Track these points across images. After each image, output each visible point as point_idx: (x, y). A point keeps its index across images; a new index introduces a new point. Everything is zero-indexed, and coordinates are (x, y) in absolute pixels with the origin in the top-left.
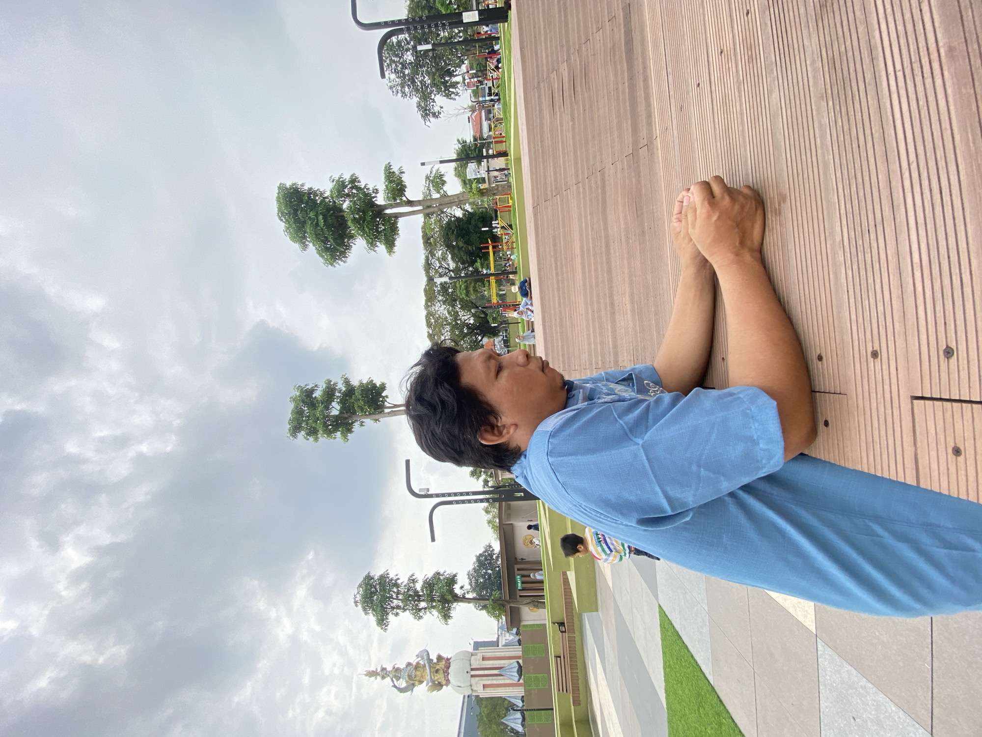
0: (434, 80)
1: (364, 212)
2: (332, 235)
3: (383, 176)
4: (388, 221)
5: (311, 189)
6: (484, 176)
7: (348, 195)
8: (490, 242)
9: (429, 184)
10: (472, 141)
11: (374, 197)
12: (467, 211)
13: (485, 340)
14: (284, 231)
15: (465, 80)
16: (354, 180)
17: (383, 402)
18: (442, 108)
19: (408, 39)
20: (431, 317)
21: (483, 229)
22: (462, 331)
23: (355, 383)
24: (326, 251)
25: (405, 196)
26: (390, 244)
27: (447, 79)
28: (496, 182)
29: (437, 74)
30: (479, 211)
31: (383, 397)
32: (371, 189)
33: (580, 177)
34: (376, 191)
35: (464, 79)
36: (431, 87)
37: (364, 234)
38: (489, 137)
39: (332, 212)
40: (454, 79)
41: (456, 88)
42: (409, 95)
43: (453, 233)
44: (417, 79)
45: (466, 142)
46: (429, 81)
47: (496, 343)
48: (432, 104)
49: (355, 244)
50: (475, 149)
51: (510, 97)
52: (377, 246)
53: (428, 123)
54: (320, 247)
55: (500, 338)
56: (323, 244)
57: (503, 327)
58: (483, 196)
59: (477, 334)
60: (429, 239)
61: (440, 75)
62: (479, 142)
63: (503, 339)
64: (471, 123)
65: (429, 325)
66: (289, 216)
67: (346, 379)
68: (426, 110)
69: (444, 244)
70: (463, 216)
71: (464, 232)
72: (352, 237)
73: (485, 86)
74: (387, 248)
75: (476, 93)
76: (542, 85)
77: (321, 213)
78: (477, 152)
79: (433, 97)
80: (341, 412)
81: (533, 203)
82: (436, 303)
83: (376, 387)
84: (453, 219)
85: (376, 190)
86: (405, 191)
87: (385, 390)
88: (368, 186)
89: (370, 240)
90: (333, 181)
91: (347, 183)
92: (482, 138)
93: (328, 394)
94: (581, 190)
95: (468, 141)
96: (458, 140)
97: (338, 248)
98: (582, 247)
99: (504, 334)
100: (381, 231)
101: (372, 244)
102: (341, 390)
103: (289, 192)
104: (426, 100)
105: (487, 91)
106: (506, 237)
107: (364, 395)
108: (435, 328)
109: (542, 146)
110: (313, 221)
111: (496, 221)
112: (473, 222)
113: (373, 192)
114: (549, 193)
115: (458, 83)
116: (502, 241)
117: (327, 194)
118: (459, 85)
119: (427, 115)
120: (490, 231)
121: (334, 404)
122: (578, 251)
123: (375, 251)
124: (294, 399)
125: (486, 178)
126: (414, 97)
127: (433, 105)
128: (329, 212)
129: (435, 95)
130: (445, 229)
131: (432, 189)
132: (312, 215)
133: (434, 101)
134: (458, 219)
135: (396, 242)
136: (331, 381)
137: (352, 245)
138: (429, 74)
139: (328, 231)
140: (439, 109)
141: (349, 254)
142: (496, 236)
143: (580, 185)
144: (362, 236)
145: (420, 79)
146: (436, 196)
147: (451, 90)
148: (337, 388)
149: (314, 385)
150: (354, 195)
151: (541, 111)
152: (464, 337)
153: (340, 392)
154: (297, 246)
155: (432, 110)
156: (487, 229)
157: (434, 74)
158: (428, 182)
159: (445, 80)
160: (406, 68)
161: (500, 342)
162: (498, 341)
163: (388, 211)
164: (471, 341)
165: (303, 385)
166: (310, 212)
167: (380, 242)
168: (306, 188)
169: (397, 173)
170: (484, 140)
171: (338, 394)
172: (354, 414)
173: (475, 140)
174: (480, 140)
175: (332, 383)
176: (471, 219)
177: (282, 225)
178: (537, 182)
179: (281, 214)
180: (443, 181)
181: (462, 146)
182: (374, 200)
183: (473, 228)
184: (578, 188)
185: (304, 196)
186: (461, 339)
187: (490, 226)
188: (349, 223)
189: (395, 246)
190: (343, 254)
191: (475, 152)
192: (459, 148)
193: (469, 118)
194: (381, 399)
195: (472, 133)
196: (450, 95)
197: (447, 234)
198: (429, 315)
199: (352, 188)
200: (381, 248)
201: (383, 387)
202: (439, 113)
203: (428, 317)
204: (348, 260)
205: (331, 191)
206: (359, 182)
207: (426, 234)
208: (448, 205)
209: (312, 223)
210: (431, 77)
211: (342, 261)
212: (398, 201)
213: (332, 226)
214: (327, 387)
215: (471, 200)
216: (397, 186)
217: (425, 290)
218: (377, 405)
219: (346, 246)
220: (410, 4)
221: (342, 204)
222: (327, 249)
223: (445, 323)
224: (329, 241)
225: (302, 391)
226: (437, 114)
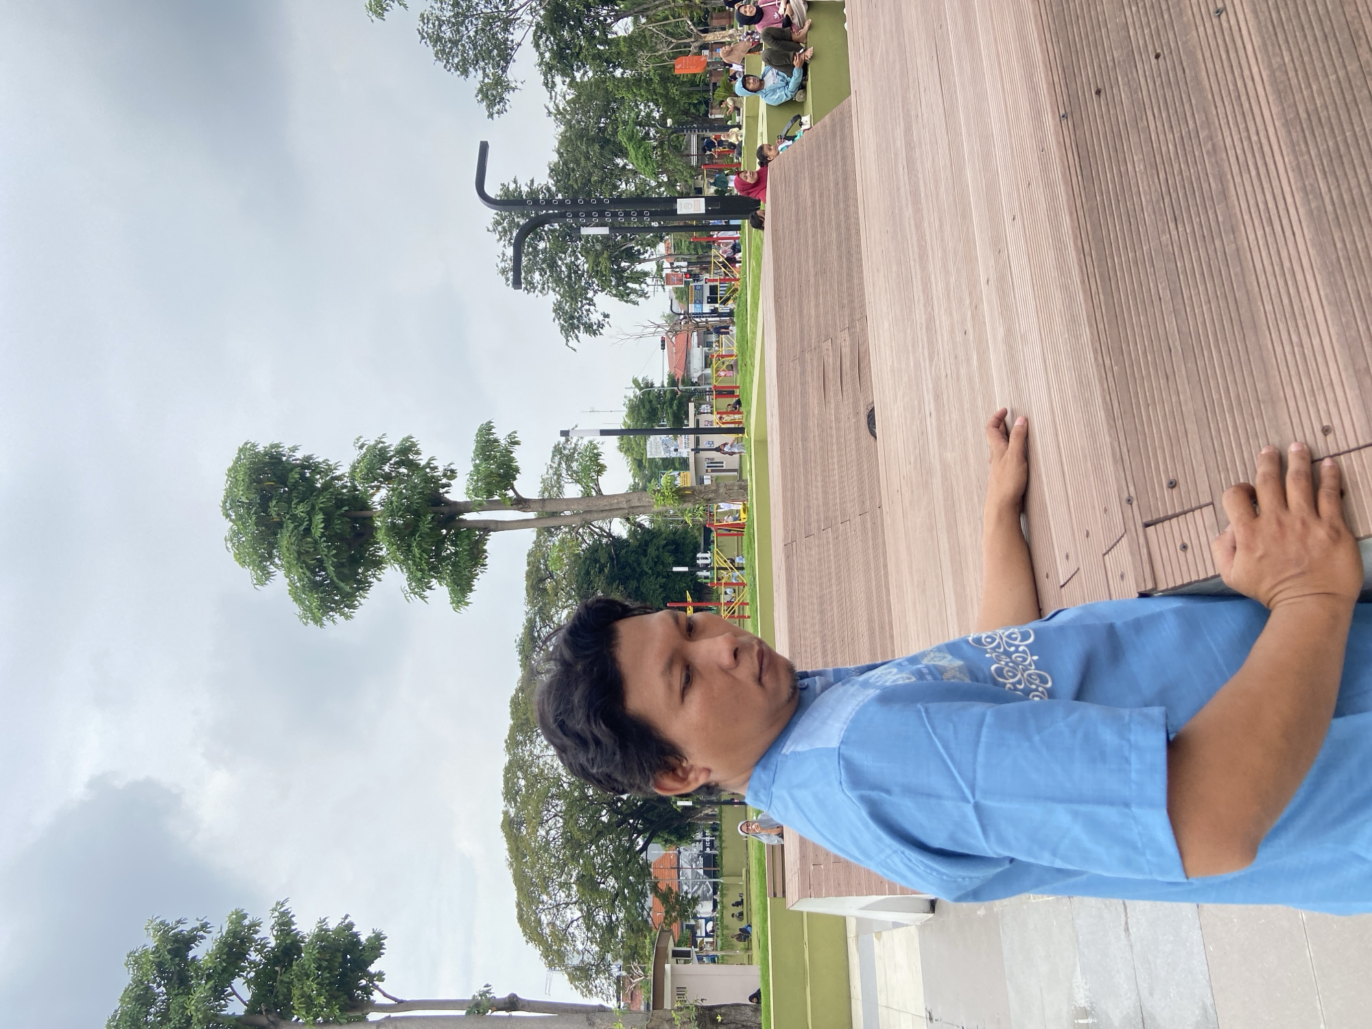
0: (597, 266)
1: (418, 515)
2: (334, 556)
3: (473, 446)
4: (468, 537)
5: (308, 458)
6: (685, 456)
7: (388, 478)
8: (689, 599)
9: (560, 464)
10: (666, 385)
11: (444, 486)
12: (640, 526)
13: (656, 852)
14: (226, 540)
15: (662, 270)
16: (407, 450)
17: (367, 991)
18: (606, 316)
19: (554, 189)
20: (520, 774)
21: (676, 569)
22: (594, 819)
23: (305, 927)
24: (311, 591)
25: (513, 488)
26: (462, 587)
27: (623, 264)
28: (712, 471)
29: (605, 255)
30: (667, 527)
31: (371, 977)
32: (441, 469)
33: (868, 503)
34: (451, 474)
35: (660, 268)
36: (590, 277)
37: (407, 559)
38: (704, 378)
39: (346, 508)
40: (639, 267)
41: (640, 283)
42: (540, 286)
43: (601, 570)
44: (560, 259)
45: (652, 385)
46: (586, 266)
47: (684, 862)
48: (587, 307)
49: (379, 580)
50: (672, 399)
51: (754, 333)
52: (430, 588)
53: (573, 343)
54: (300, 580)
55: (696, 849)
56: (308, 574)
57: (708, 817)
58: (685, 502)
59: (634, 829)
60: (542, 580)
61: (610, 258)
62: (681, 387)
63: (702, 854)
64: (666, 350)
65: (511, 793)
66: (249, 509)
67: (284, 914)
68: (572, 317)
69: (578, 594)
70: (629, 536)
71: (628, 570)
72: (378, 563)
73: (703, 283)
74: (453, 591)
75: (682, 295)
76: (808, 356)
77: (321, 509)
78: (675, 407)
79: (590, 294)
80: (252, 1007)
81: (785, 538)
82: (538, 735)
83: (359, 942)
84: (604, 541)
85: (453, 471)
86: (515, 479)
87: (379, 955)
88: (435, 463)
89: (419, 574)
90: (361, 447)
91: (392, 453)
92: (687, 381)
93: (230, 953)
94: (869, 525)
95: (657, 384)
96: (635, 381)
97: (342, 585)
98: (870, 621)
99: (708, 839)
100: (448, 557)
101: (420, 583)
102: (264, 946)
103: (259, 461)
104: (574, 299)
105: (707, 293)
106: (728, 591)
107: (325, 964)
108: (525, 803)
109: (805, 448)
110: (301, 525)
111: (705, 552)
112: (652, 551)
113: (445, 475)
114: (814, 525)
115: (646, 274)
116: (719, 598)
117: (344, 470)
118: (649, 280)
119: (573, 327)
120: (692, 575)
121: (238, 984)
122: (863, 628)
123: (423, 598)
124: (137, 961)
125: (692, 461)
126: (551, 292)
127: (588, 310)
128: (340, 508)
129: (595, 292)
130: (584, 562)
131: (564, 473)
132: (300, 510)
133: (591, 302)
134: (617, 542)
135: (475, 582)
136: (245, 916)
137: (374, 580)
138: (587, 253)
139: (328, 547)
140: (601, 318)
141: (362, 601)
142: (703, 586)
143: (868, 516)
144: (401, 563)
145: (568, 260)
146: (572, 491)
147: (630, 285)
148: (256, 936)
149: (198, 924)
150: (400, 478)
151: (804, 394)
152: (600, 834)
153: (260, 951)
154: (247, 574)
155: (585, 320)
156: (685, 569)
157: (598, 255)
158: (557, 459)
159: (619, 266)
160: (541, 239)
161: (693, 860)
162: (689, 853)
163: (468, 517)
164: (616, 850)
165: (171, 921)
166: (298, 503)
167: (440, 579)
168: (299, 455)
169: (503, 442)
170: (693, 384)
171: (254, 956)
172: (284, 1019)
173: (673, 382)
174: (684, 383)
175: (246, 922)
176: (647, 544)
177: (226, 526)
178: (793, 503)
179: (231, 502)
180: (599, 465)
181: (643, 394)
182: (442, 491)
183: (652, 564)
184: (864, 522)
185: (292, 470)
186: (591, 842)
187: (692, 564)
188: (380, 536)
189: (471, 591)
190: (348, 601)
191: (671, 407)
192: (636, 397)
193: (663, 341)
194: (363, 982)
195: (667, 369)
196: (628, 295)
197: (588, 573)
198: (516, 766)
199: (400, 464)
200: (440, 592)
201: (376, 946)
202: (600, 326)
203: (510, 771)
204: (357, 613)
205: (354, 468)
206: (418, 453)
207: (538, 569)
208: (604, 514)
209: (296, 527)
210: (591, 259)
211: (342, 614)
212: (496, 498)
213: (341, 537)
214: (234, 934)
215: (656, 508)
216: (499, 467)
217: (515, 703)
218: (351, 996)
219: (359, 582)
220: (566, 131)
221: (373, 495)
222: (315, 586)
223: (554, 790)
224: (324, 569)
225: (164, 938)
226: (595, 327)
